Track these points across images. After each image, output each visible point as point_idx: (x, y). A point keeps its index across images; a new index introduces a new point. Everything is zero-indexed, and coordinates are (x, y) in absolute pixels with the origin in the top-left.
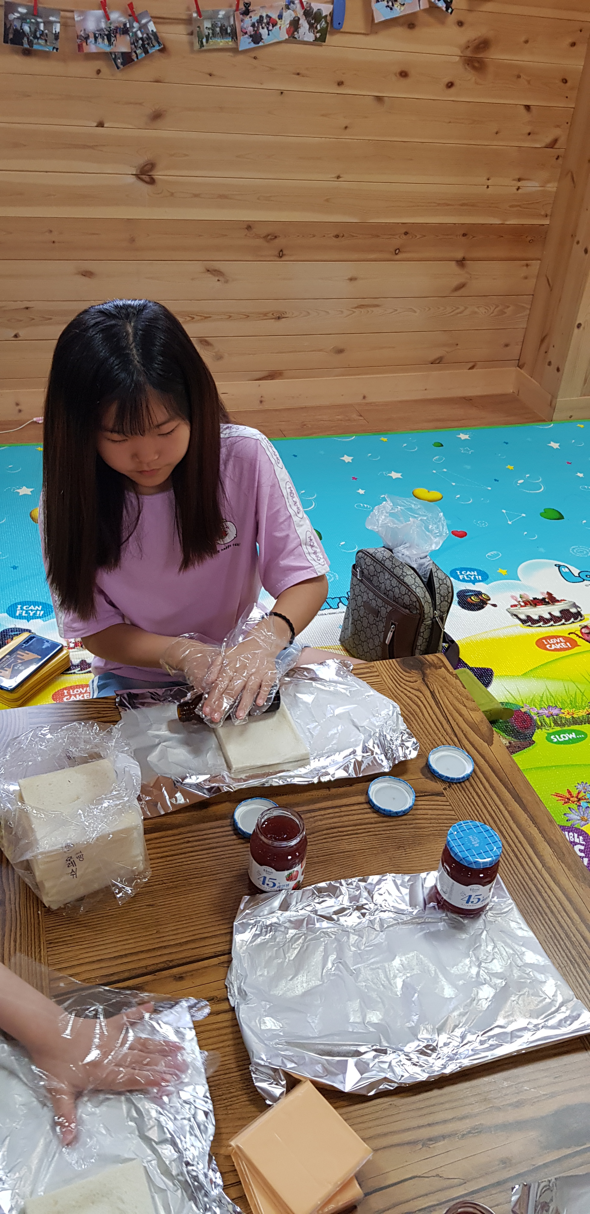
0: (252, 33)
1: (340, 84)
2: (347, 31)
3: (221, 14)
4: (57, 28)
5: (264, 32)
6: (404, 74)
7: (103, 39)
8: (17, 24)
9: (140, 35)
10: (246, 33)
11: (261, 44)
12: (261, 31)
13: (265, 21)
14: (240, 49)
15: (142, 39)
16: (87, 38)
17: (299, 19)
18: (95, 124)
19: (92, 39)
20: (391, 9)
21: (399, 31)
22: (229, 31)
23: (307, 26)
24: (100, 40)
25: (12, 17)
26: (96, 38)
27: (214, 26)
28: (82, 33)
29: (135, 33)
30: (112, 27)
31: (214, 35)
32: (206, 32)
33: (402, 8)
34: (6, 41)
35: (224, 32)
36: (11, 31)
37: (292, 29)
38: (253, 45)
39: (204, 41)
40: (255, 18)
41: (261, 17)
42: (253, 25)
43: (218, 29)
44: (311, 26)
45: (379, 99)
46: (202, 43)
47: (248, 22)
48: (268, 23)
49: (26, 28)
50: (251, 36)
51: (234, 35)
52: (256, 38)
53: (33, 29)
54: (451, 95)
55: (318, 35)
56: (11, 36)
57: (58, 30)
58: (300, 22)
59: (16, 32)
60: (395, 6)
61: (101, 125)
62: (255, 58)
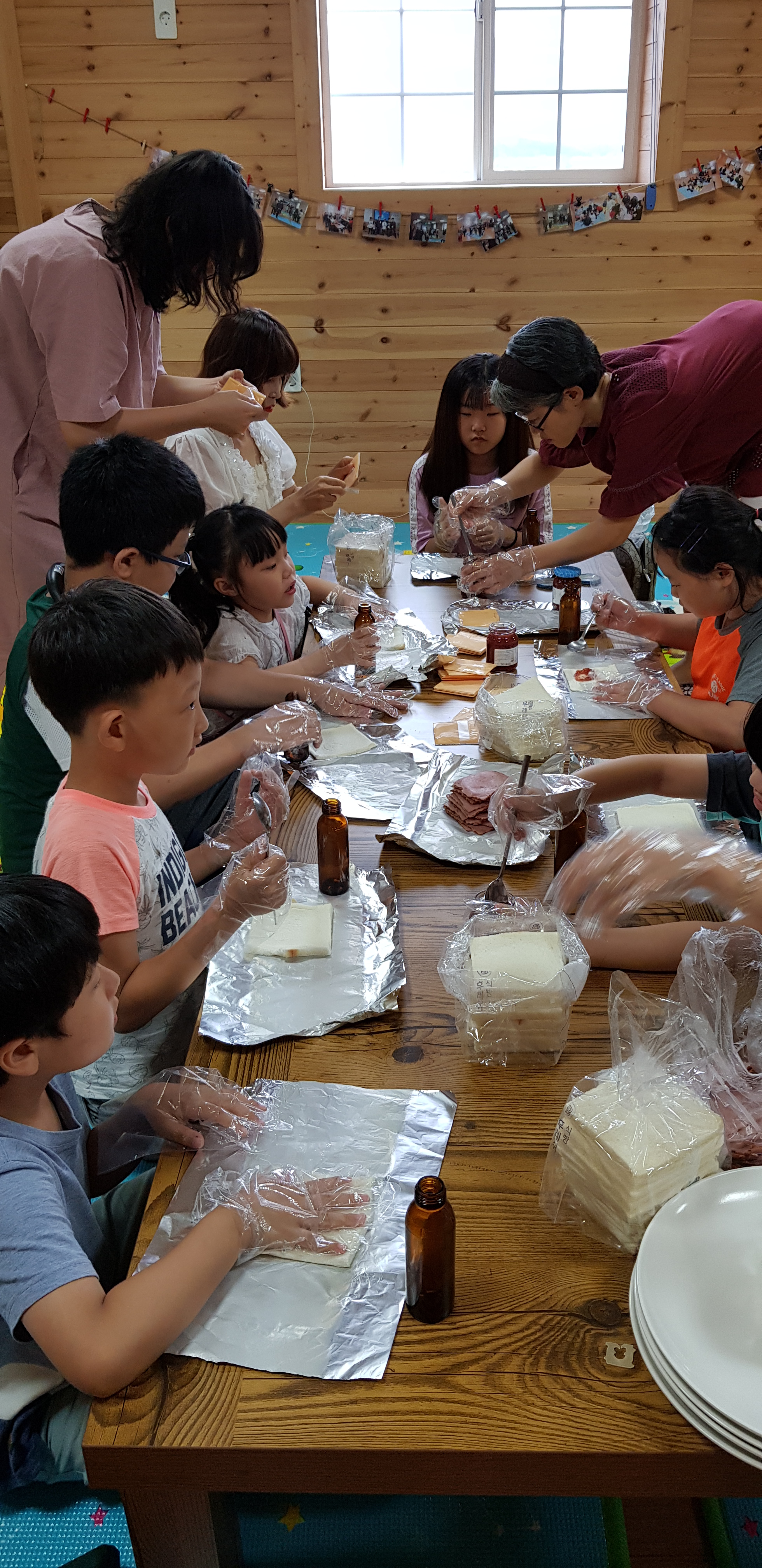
0: (584, 218)
2: (658, 210)
3: (560, 207)
4: (445, 227)
5: (592, 217)
6: (707, 238)
7: (476, 231)
8: (419, 227)
9: (501, 226)
10: (579, 219)
11: (590, 225)
12: (590, 216)
13: (593, 209)
14: (575, 230)
15: (503, 229)
16: (465, 231)
17: (619, 205)
18: (468, 290)
19: (468, 232)
20: (692, 191)
21: (700, 207)
22: (566, 218)
23: (626, 210)
24: (473, 232)
25: (415, 222)
26: (471, 232)
27: (555, 216)
28: (462, 229)
29: (499, 225)
30: (482, 223)
31: (555, 222)
32: (550, 220)
33: (701, 190)
34: (410, 238)
35: (562, 220)
36: (415, 231)
37: (615, 213)
38: (584, 227)
39: (548, 226)
40: (585, 207)
41: (590, 206)
42: (584, 213)
43: (558, 218)
44: (629, 209)
45: (687, 258)
46: (546, 228)
47: (580, 210)
48: (595, 210)
49: (425, 229)
50: (582, 220)
51: (570, 221)
52: (587, 221)
53: (429, 229)
54: (749, 251)
55: (635, 215)
56: (414, 235)
57: (445, 228)
58: (621, 207)
59: (418, 231)
60: (695, 189)
61: (473, 290)
62: (587, 236)
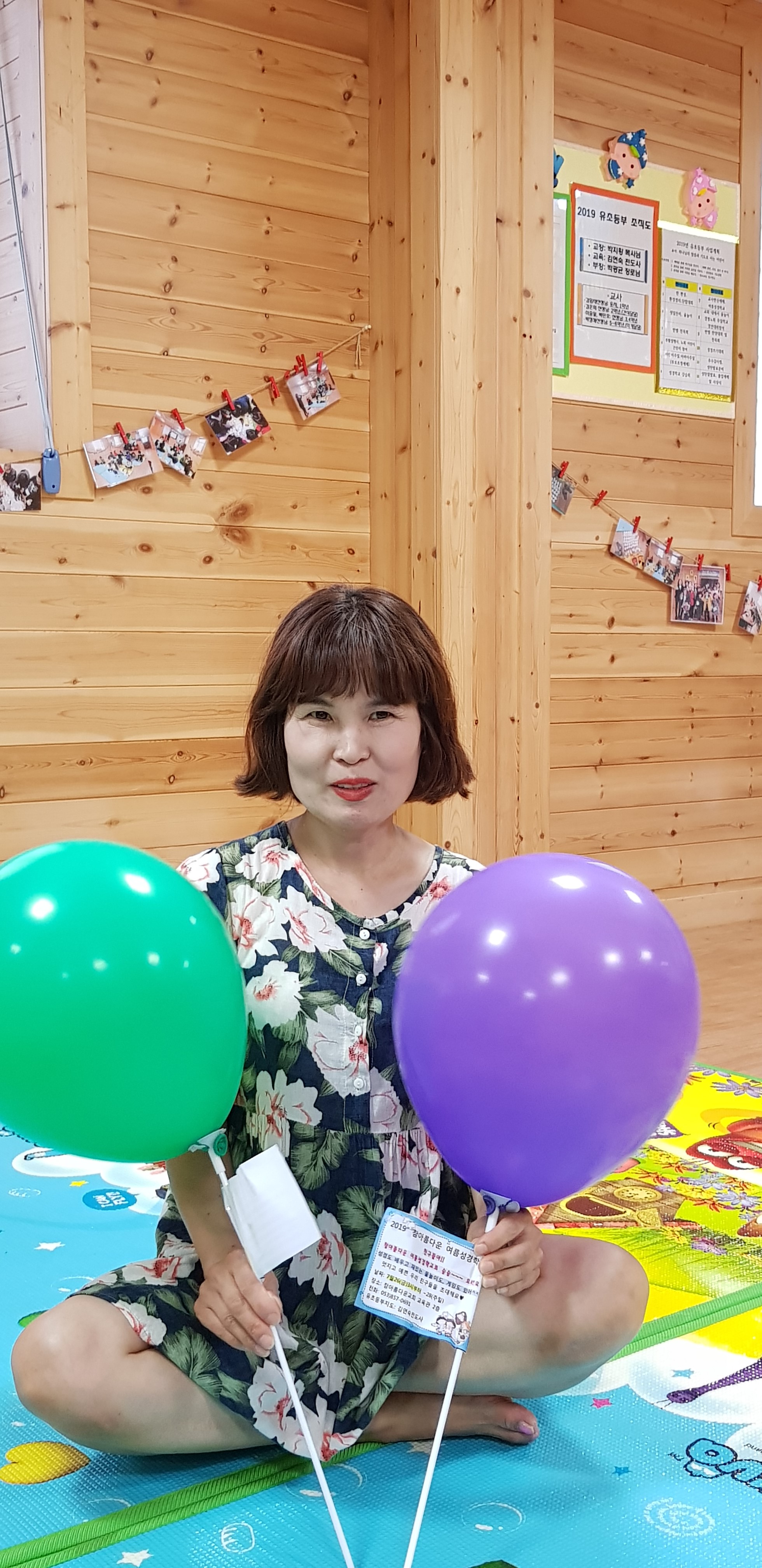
1: (62, 562)
2: (65, 496)
6: (146, 548)
20: (116, 473)
23: (12, 493)
33: (130, 472)
44: (17, 492)
54: (211, 572)
55: (29, 502)
58: (2, 489)
60: (120, 469)
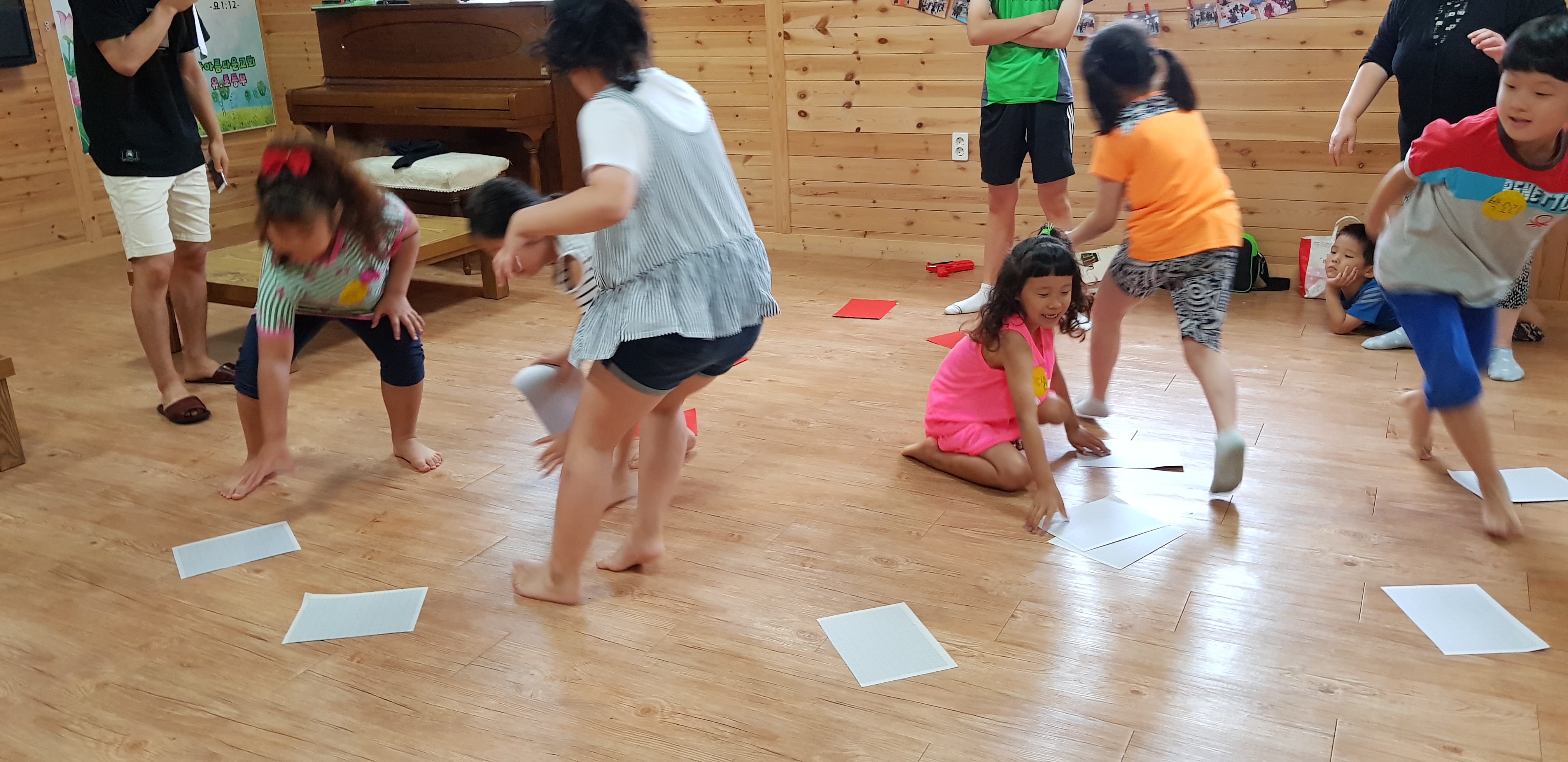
0: (1230, 16)
1: (1303, 43)
3: (1207, 6)
5: (1239, 15)
10: (1225, 17)
11: (1237, 23)
12: (1237, 14)
13: (1239, 8)
22: (1213, 16)
27: (1202, 13)
31: (1202, 18)
32: (1197, 18)
35: (1209, 17)
38: (1230, 24)
40: (1232, 7)
41: (1236, 6)
42: (1230, 11)
43: (1205, 16)
45: (1337, 51)
46: (1194, 24)
47: (1226, 9)
48: (1242, 9)
50: (1229, 18)
51: (1216, 18)
52: (1234, 19)
62: (1234, 31)
